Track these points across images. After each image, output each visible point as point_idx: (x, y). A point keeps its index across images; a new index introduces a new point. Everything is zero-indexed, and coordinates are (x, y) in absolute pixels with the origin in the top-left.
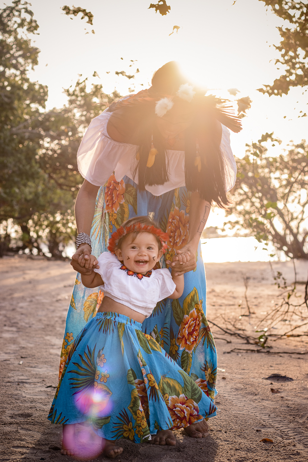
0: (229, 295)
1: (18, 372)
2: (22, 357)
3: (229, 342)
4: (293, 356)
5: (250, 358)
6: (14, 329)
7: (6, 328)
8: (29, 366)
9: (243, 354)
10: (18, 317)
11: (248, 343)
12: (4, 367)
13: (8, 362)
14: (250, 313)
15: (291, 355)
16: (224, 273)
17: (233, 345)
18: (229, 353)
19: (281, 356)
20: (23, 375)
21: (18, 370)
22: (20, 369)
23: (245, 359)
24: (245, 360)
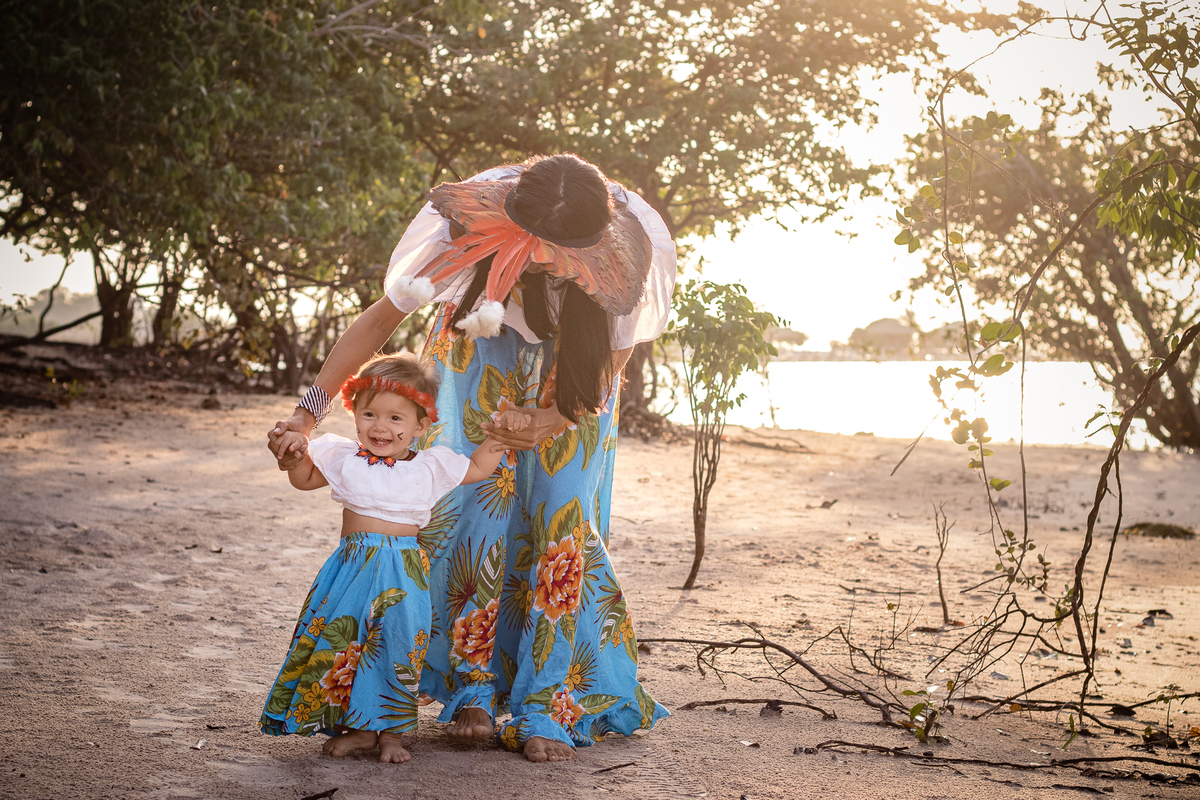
0: (912, 557)
1: (179, 774)
2: (210, 728)
3: (828, 717)
4: (997, 774)
5: (863, 772)
6: (234, 632)
7: (213, 628)
8: (217, 758)
9: (849, 758)
10: (264, 593)
11: (886, 722)
12: (145, 755)
13: (165, 740)
14: (946, 620)
15: (989, 769)
16: (939, 480)
17: (839, 724)
18: (808, 752)
19: (958, 773)
20: (188, 784)
21: (182, 769)
22: (189, 766)
23: (848, 773)
24: (848, 777)
